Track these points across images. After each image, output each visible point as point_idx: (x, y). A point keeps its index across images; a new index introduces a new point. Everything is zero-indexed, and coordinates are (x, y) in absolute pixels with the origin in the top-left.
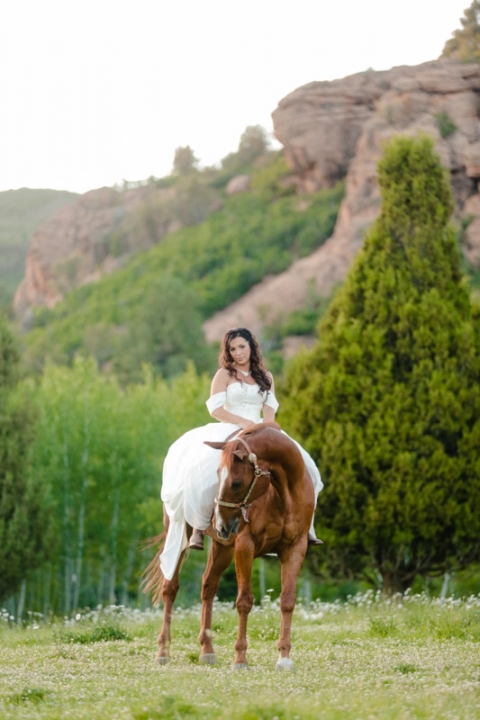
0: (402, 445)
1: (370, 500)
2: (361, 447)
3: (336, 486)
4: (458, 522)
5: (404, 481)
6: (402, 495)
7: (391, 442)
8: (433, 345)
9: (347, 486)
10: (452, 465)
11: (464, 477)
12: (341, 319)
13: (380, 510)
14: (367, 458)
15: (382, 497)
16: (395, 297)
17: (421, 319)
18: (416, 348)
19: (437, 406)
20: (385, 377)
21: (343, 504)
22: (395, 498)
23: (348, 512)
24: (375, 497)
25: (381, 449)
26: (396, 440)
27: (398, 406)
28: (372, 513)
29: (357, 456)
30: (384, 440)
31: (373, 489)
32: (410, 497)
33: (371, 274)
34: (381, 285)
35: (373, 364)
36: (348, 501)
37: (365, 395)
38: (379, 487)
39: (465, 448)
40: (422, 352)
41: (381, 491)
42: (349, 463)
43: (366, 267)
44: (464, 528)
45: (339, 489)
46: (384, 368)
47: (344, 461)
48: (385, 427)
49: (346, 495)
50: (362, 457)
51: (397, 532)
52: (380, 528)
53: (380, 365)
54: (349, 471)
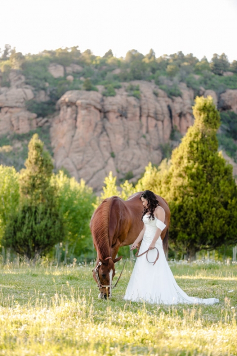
0: (211, 205)
1: (201, 224)
2: (199, 205)
3: (189, 218)
4: (227, 232)
5: (213, 218)
6: (212, 222)
7: (208, 204)
8: (219, 171)
9: (193, 219)
10: (226, 213)
11: (230, 217)
12: (185, 161)
13: (204, 227)
14: (201, 209)
15: (206, 223)
16: (205, 154)
17: (215, 162)
18: (213, 172)
19: (223, 192)
20: (204, 181)
21: (191, 225)
22: (210, 224)
23: (192, 228)
24: (202, 223)
25: (205, 206)
26: (209, 204)
27: (210, 192)
28: (202, 228)
29: (197, 208)
30: (206, 203)
31: (202, 220)
32: (215, 223)
33: (195, 145)
34: (199, 149)
35: (200, 177)
36: (193, 224)
37: (198, 187)
38: (203, 219)
39: (231, 207)
40: (216, 173)
41: (204, 221)
42: (195, 211)
43: (192, 143)
44: (229, 234)
45: (190, 220)
46: (204, 178)
47: (192, 210)
48: (206, 199)
49: (192, 222)
50: (199, 209)
51: (209, 235)
52: (203, 234)
53: (202, 177)
54: (194, 214)
